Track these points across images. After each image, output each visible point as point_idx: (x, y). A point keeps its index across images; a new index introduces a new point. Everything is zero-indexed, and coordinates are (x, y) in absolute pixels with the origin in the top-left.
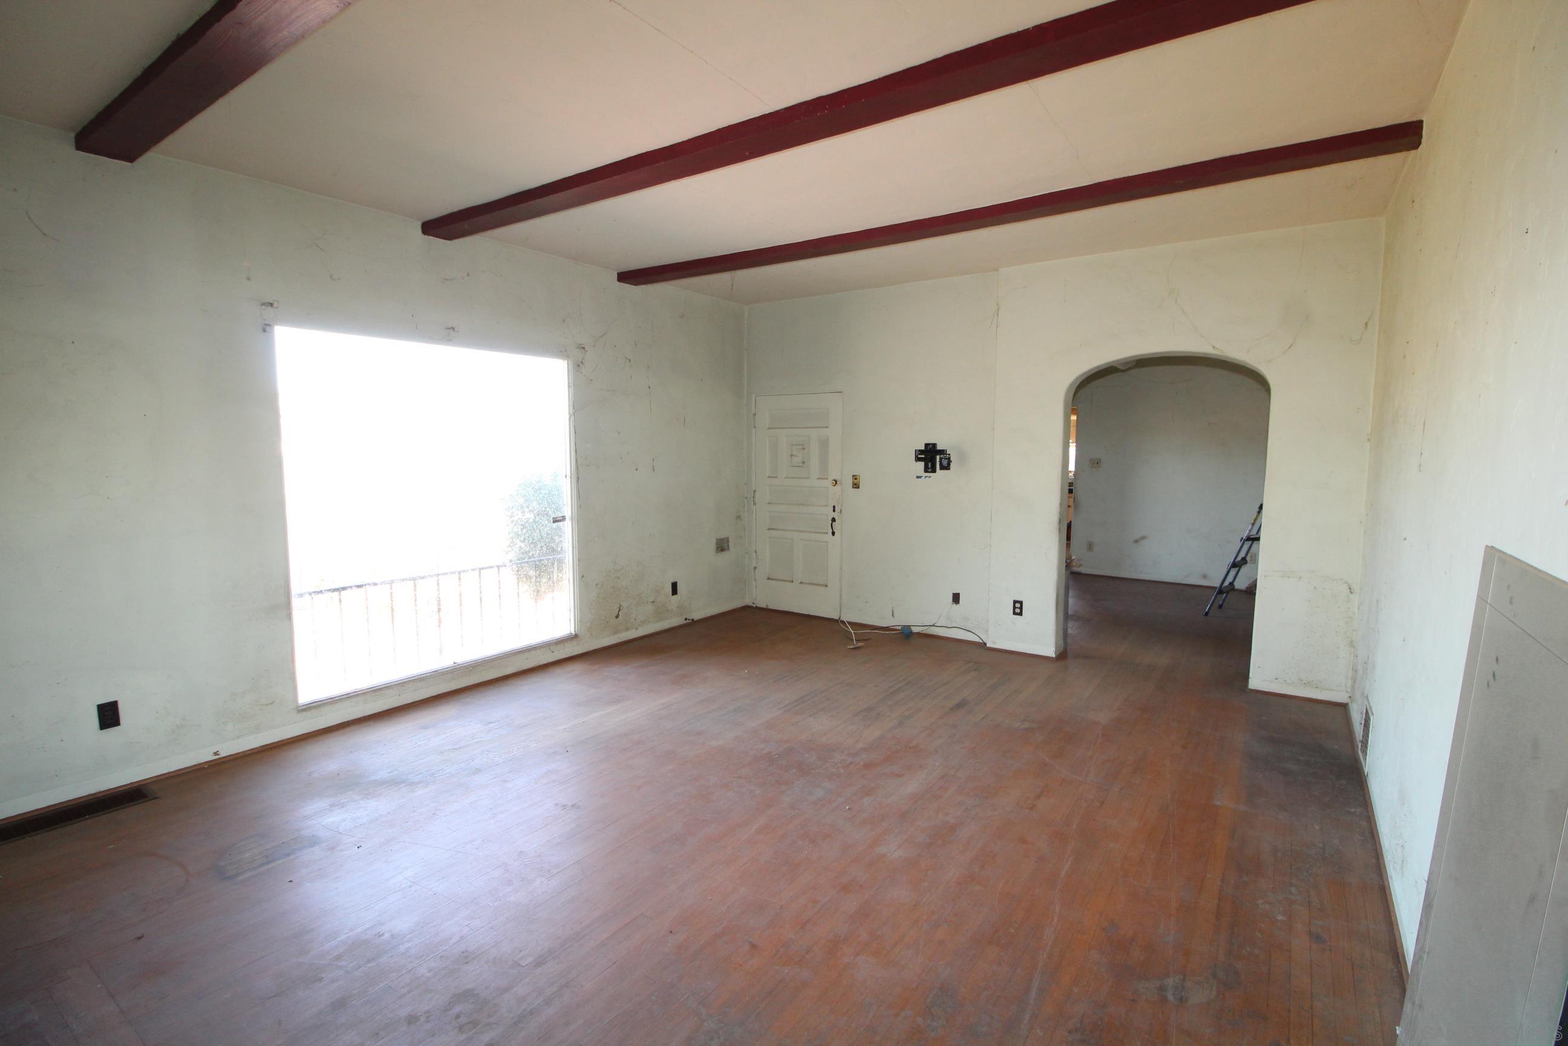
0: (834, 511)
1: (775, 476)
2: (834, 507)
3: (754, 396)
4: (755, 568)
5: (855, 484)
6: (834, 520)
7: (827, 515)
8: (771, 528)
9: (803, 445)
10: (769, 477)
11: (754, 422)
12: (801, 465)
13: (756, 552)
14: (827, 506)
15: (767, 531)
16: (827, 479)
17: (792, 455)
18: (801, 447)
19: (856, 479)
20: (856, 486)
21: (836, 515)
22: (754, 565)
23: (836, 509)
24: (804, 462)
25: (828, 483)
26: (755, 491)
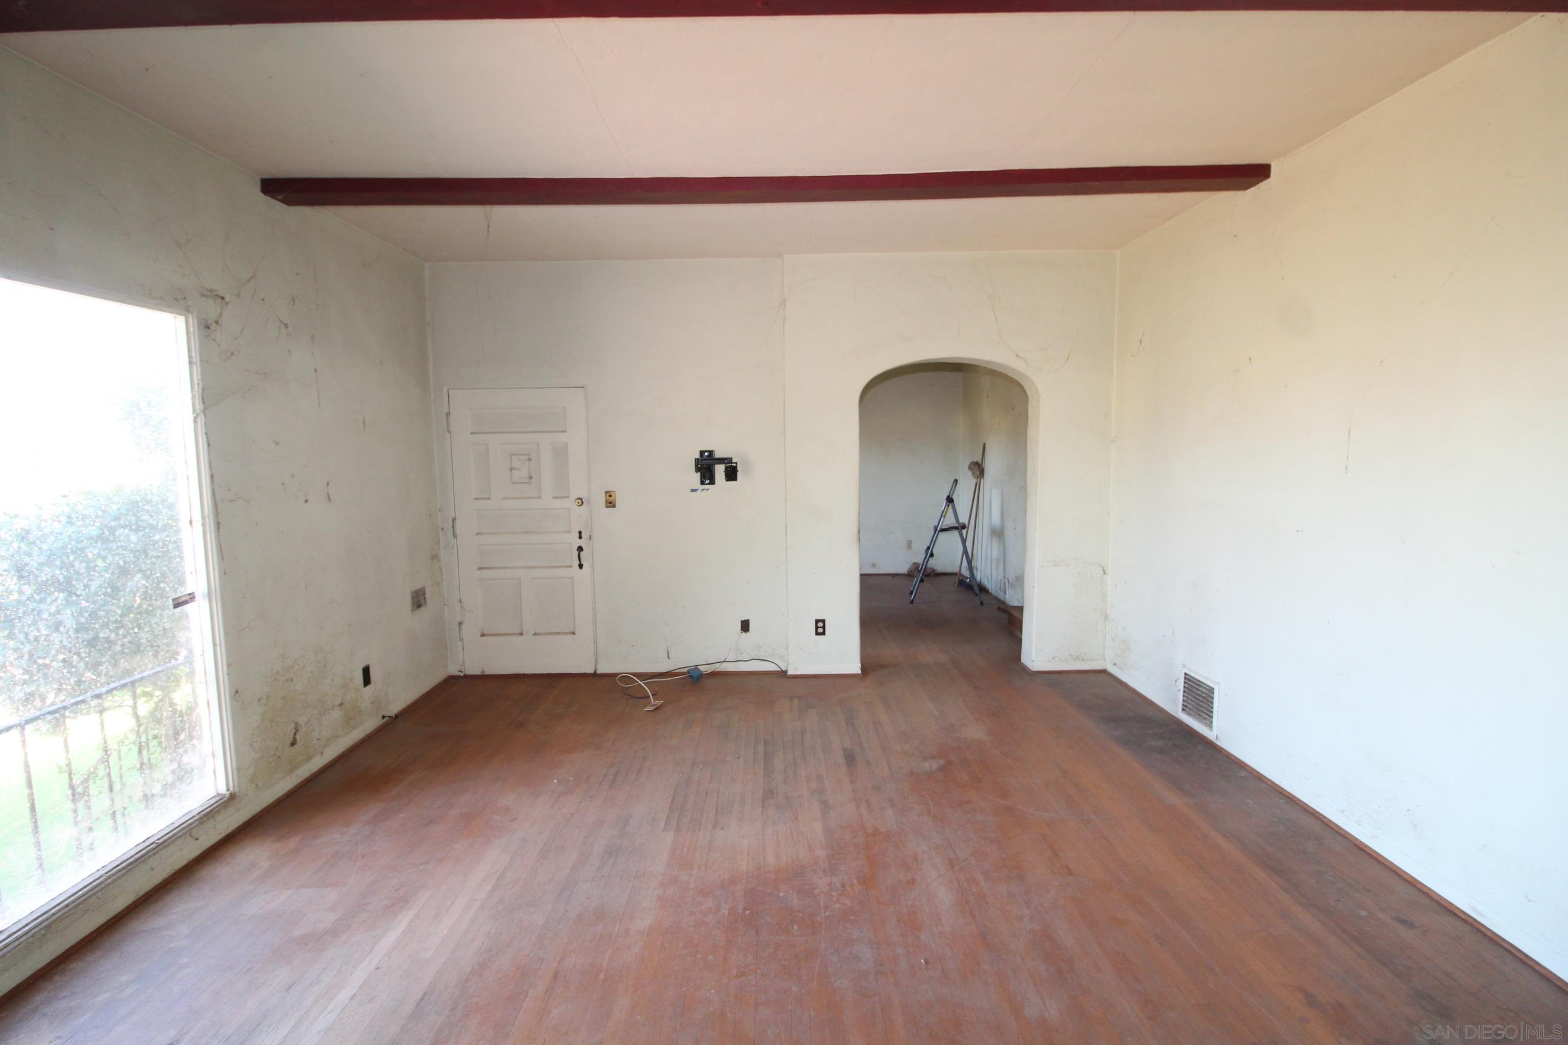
0: (580, 537)
1: (486, 496)
2: (580, 533)
3: (445, 389)
4: (460, 623)
5: (610, 503)
6: (580, 549)
7: (570, 543)
8: (483, 566)
9: (528, 455)
10: (476, 499)
11: (448, 424)
12: (527, 480)
13: (460, 601)
14: (569, 532)
15: (479, 572)
16: (568, 497)
17: (512, 469)
18: (526, 457)
19: (610, 496)
20: (611, 504)
21: (582, 543)
22: (459, 619)
23: (583, 535)
24: (531, 478)
25: (570, 503)
26: (454, 519)
